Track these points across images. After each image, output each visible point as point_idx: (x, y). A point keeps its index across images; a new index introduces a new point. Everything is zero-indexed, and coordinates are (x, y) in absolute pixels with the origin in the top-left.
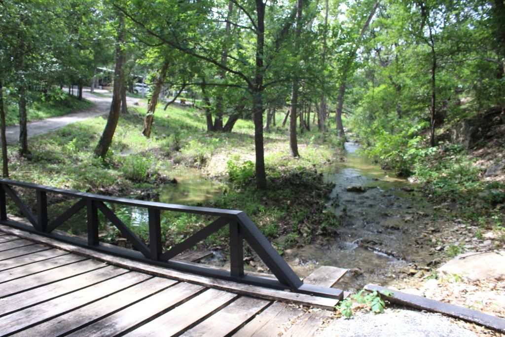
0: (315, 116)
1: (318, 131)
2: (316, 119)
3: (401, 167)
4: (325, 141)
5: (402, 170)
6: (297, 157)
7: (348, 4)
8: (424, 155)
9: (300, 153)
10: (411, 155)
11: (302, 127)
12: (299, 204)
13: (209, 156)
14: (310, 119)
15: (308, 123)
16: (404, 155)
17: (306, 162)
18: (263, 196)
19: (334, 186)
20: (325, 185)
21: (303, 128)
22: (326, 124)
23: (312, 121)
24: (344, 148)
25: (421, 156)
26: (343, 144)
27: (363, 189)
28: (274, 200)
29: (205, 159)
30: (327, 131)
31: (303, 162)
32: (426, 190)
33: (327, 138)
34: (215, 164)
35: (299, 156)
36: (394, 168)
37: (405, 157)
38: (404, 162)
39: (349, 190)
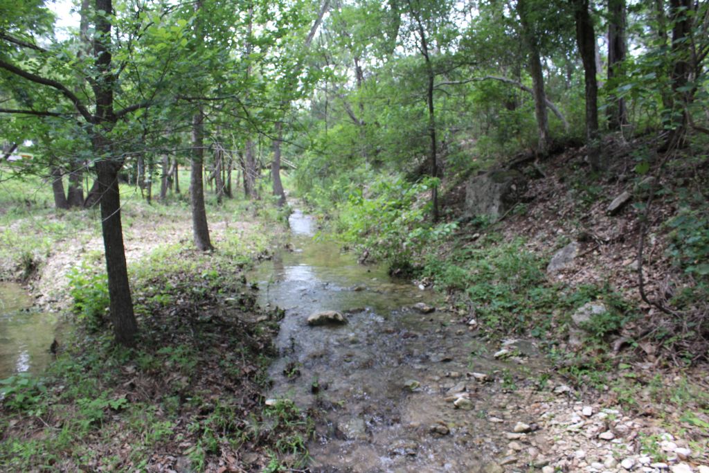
0: (239, 176)
1: (246, 198)
2: (242, 179)
4: (256, 215)
5: (399, 265)
6: (208, 251)
7: (281, 6)
8: (436, 238)
9: (213, 243)
11: (219, 193)
12: (209, 384)
13: (43, 258)
14: (232, 181)
15: (229, 186)
17: (226, 259)
18: (126, 363)
19: (283, 315)
20: (264, 317)
21: (221, 195)
22: (257, 187)
23: (236, 181)
24: (288, 225)
26: (287, 218)
27: (340, 318)
28: (151, 374)
29: (37, 264)
30: (259, 199)
31: (219, 259)
33: (260, 211)
34: (53, 273)
35: (212, 248)
39: (313, 324)
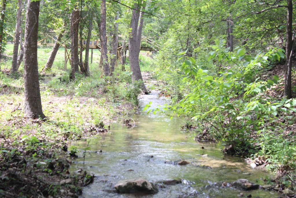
3: (231, 135)
5: (235, 143)
8: (275, 114)
9: (45, 112)
10: (250, 113)
16: (238, 114)
19: (91, 180)
20: (69, 181)
24: (137, 103)
25: (271, 115)
26: (136, 96)
27: (150, 187)
32: (283, 187)
35: (43, 116)
36: (219, 138)
37: (238, 118)
38: (237, 126)
